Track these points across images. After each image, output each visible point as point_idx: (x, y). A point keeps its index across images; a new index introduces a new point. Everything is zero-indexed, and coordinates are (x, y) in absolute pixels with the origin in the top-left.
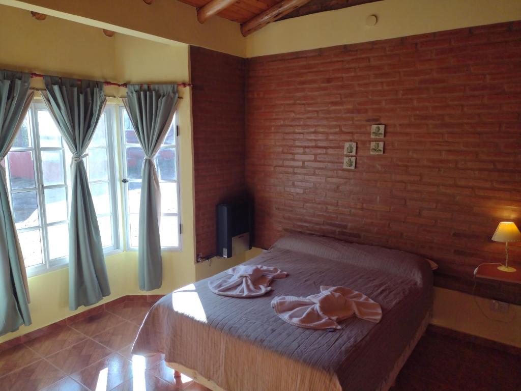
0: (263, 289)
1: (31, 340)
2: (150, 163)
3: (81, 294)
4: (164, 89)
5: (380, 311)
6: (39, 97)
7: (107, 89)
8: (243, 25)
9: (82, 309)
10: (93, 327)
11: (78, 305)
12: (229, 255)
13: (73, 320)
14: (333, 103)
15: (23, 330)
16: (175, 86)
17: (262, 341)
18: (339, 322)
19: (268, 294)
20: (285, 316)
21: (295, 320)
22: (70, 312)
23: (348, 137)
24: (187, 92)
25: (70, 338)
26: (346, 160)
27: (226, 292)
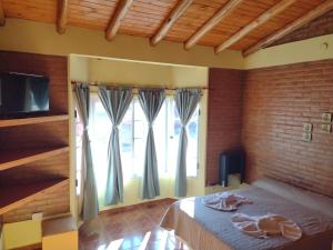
0: (231, 208)
1: (123, 210)
2: (184, 129)
3: (146, 193)
4: (193, 91)
5: (300, 235)
6: (136, 97)
7: (167, 91)
8: (244, 51)
9: (146, 200)
10: (150, 210)
11: (144, 197)
12: (226, 185)
13: (142, 205)
14: (297, 98)
15: (120, 205)
16: (200, 89)
17: (217, 234)
18: (268, 235)
19: (233, 211)
20: (236, 224)
21: (240, 228)
22: (140, 201)
23: (307, 120)
24: (206, 92)
25: (140, 214)
26: (304, 134)
27: (209, 204)
